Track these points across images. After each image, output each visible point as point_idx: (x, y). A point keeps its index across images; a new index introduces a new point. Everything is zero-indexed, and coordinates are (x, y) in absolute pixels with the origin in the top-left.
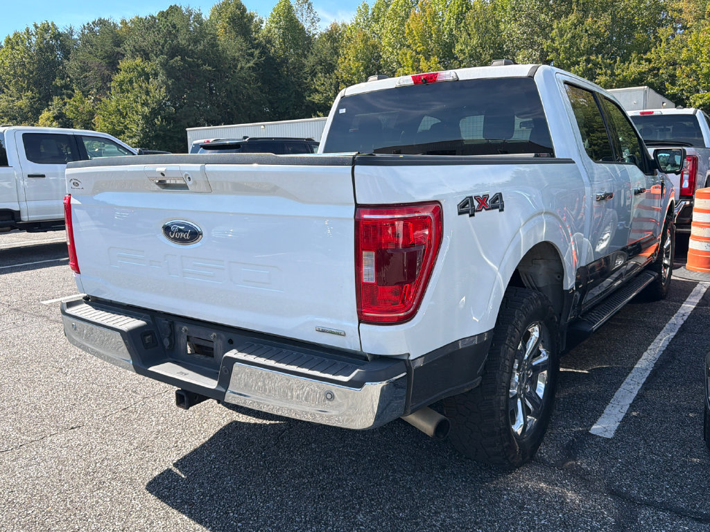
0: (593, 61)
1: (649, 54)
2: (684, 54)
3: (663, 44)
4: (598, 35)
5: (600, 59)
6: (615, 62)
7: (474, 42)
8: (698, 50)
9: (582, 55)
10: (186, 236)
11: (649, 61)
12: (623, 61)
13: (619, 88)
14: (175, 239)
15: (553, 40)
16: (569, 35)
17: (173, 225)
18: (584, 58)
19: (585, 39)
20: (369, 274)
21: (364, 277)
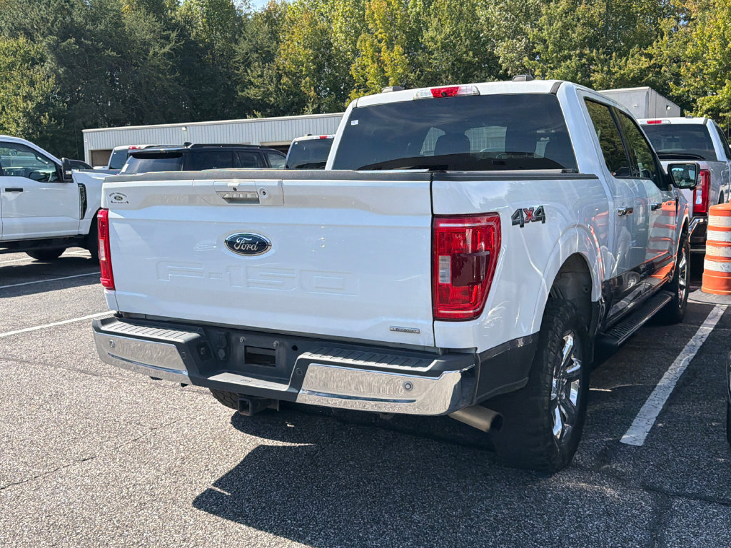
0: (586, 55)
1: (650, 48)
2: (690, 50)
3: (666, 38)
4: (591, 24)
5: (594, 54)
6: (611, 58)
7: (447, 30)
8: (704, 46)
9: (575, 49)
10: (253, 247)
11: (650, 56)
12: (620, 56)
13: (616, 88)
14: (240, 251)
15: (541, 29)
16: (560, 24)
17: (237, 238)
18: (578, 52)
19: (579, 29)
20: (445, 277)
21: (440, 279)
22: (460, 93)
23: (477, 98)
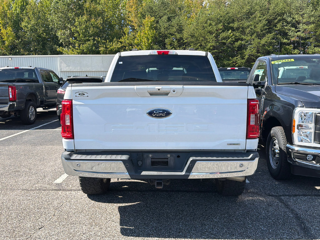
0: (96, 40)
1: (121, 39)
2: (136, 41)
3: (126, 36)
4: (98, 28)
5: (100, 40)
6: (106, 42)
8: (141, 40)
10: (163, 115)
11: (121, 42)
12: (110, 42)
13: (109, 54)
15: (76, 27)
16: (84, 26)
17: (155, 110)
18: (92, 38)
19: (92, 29)
21: (251, 123)
22: (169, 53)
23: (176, 56)
